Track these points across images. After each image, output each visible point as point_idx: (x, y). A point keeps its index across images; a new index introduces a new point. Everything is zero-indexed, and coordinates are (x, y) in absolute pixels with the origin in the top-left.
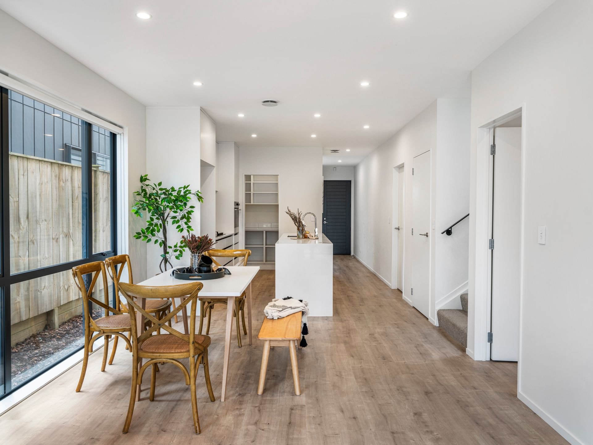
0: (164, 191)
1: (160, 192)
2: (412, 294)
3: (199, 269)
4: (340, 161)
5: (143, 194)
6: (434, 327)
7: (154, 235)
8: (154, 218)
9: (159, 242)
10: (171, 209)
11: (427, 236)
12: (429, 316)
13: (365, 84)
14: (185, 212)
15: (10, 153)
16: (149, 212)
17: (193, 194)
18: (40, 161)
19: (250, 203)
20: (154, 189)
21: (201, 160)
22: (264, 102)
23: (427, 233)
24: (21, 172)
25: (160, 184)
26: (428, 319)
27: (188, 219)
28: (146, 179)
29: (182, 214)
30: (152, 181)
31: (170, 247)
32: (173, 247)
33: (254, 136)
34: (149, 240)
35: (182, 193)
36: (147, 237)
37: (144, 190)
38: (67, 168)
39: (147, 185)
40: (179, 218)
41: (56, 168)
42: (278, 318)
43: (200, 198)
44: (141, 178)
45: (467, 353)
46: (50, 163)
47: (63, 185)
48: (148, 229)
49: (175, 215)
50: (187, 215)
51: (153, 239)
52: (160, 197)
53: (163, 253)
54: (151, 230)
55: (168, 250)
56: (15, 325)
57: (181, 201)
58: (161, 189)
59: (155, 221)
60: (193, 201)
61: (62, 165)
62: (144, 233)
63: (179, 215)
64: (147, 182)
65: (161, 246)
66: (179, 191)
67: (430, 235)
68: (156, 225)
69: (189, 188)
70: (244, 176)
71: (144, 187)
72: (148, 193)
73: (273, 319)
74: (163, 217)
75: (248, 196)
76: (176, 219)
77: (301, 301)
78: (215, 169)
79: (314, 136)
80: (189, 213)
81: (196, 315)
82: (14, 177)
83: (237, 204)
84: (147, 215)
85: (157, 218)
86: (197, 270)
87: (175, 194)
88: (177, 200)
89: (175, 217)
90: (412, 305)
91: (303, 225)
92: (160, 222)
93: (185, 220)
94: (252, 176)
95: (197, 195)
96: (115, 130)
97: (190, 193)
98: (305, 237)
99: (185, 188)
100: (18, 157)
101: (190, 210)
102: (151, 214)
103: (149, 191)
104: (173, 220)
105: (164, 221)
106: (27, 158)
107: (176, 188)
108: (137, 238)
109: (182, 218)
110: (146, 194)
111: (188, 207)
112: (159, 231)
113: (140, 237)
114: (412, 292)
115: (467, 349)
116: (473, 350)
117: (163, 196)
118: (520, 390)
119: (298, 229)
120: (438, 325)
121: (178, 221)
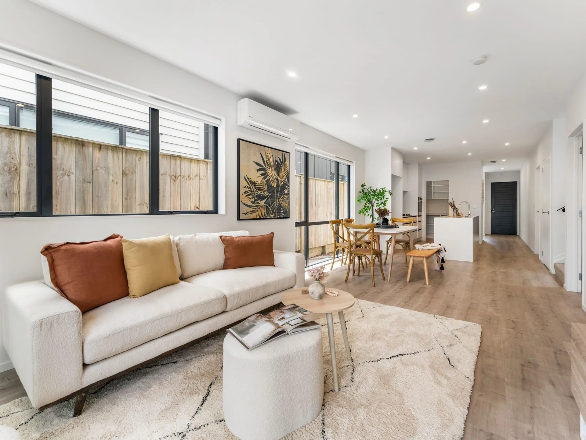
0: (373, 191)
1: (370, 191)
2: (543, 255)
3: (382, 224)
4: (503, 168)
5: (362, 193)
6: (551, 275)
7: (367, 212)
8: (367, 203)
9: (370, 215)
10: (376, 199)
11: (549, 213)
12: (550, 268)
13: (486, 121)
14: (383, 201)
15: (309, 177)
16: (365, 201)
17: (388, 192)
18: (320, 180)
19: (431, 198)
20: (368, 190)
21: (392, 174)
22: (426, 140)
23: (548, 211)
24: (313, 185)
25: (371, 187)
26: (549, 270)
27: (385, 204)
28: (364, 185)
29: (381, 201)
30: (367, 187)
31: (375, 218)
32: (377, 218)
33: (429, 158)
34: (365, 215)
35: (382, 192)
36: (364, 213)
37: (363, 191)
38: (331, 183)
39: (365, 188)
40: (380, 204)
41: (326, 182)
42: (422, 250)
43: (391, 194)
44: (362, 185)
45: (564, 287)
46: (324, 181)
47: (329, 190)
48: (364, 208)
49: (378, 202)
50: (384, 202)
51: (367, 214)
52: (370, 194)
53: (372, 221)
54: (366, 209)
55: (374, 219)
56: (310, 249)
57: (381, 196)
58: (371, 190)
59: (368, 205)
60: (387, 195)
61: (329, 181)
62: (362, 211)
63: (380, 202)
64: (364, 187)
65: (371, 217)
66: (380, 191)
67: (550, 212)
68: (368, 207)
69: (385, 189)
70: (425, 183)
71: (363, 189)
72: (365, 192)
73: (419, 250)
74: (372, 203)
75: (428, 194)
76: (378, 204)
77: (440, 245)
78: (402, 179)
79: (470, 154)
80: (385, 201)
81: (388, 253)
82: (311, 187)
83: (421, 199)
84: (364, 202)
85: (369, 204)
86: (381, 224)
87: (378, 192)
88: (379, 195)
89: (378, 203)
90: (543, 263)
91: (456, 208)
92: (370, 205)
93: (383, 205)
94: (432, 182)
95: (390, 192)
96: (349, 164)
97: (386, 191)
98: (458, 215)
99: (383, 189)
100: (312, 179)
101: (386, 200)
102: (366, 202)
103: (365, 191)
104: (376, 205)
105: (372, 205)
106: (315, 179)
107: (379, 189)
108: (359, 213)
109: (381, 204)
110: (364, 192)
111: (385, 198)
112: (369, 210)
113: (361, 213)
114: (543, 253)
115: (564, 285)
116: (566, 284)
117: (372, 193)
118: (583, 303)
119: (454, 211)
120: (555, 273)
121: (379, 205)
